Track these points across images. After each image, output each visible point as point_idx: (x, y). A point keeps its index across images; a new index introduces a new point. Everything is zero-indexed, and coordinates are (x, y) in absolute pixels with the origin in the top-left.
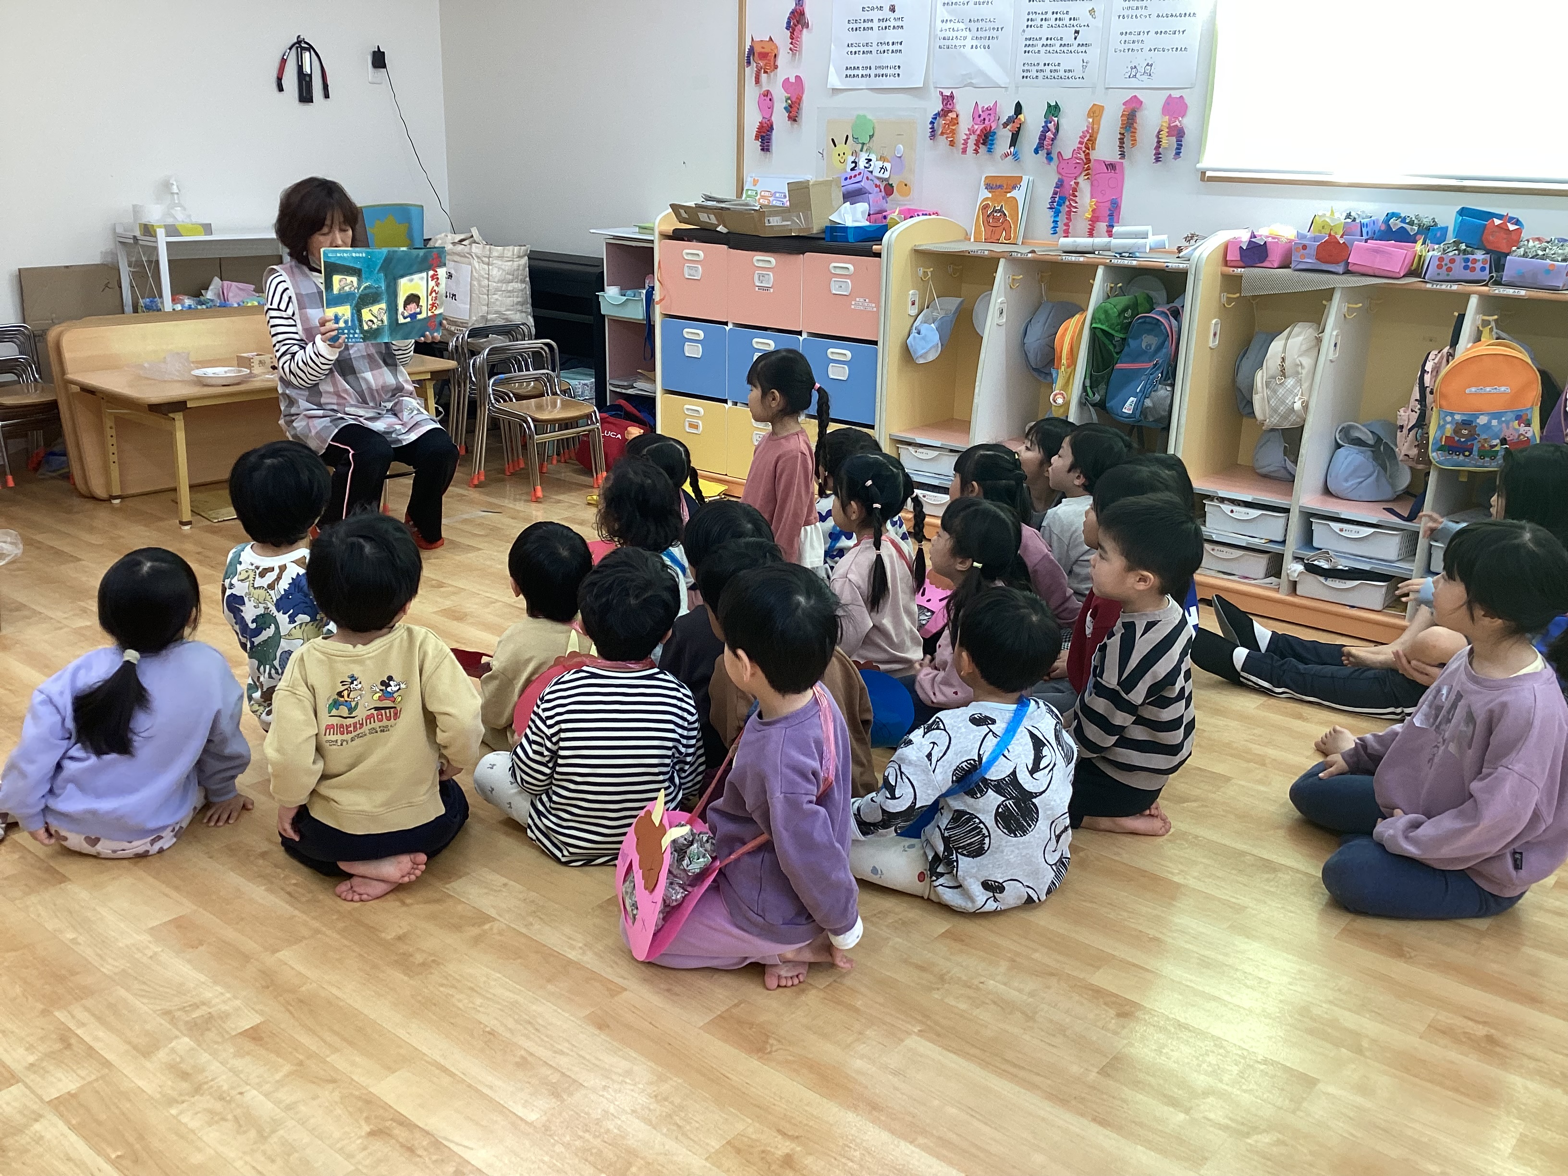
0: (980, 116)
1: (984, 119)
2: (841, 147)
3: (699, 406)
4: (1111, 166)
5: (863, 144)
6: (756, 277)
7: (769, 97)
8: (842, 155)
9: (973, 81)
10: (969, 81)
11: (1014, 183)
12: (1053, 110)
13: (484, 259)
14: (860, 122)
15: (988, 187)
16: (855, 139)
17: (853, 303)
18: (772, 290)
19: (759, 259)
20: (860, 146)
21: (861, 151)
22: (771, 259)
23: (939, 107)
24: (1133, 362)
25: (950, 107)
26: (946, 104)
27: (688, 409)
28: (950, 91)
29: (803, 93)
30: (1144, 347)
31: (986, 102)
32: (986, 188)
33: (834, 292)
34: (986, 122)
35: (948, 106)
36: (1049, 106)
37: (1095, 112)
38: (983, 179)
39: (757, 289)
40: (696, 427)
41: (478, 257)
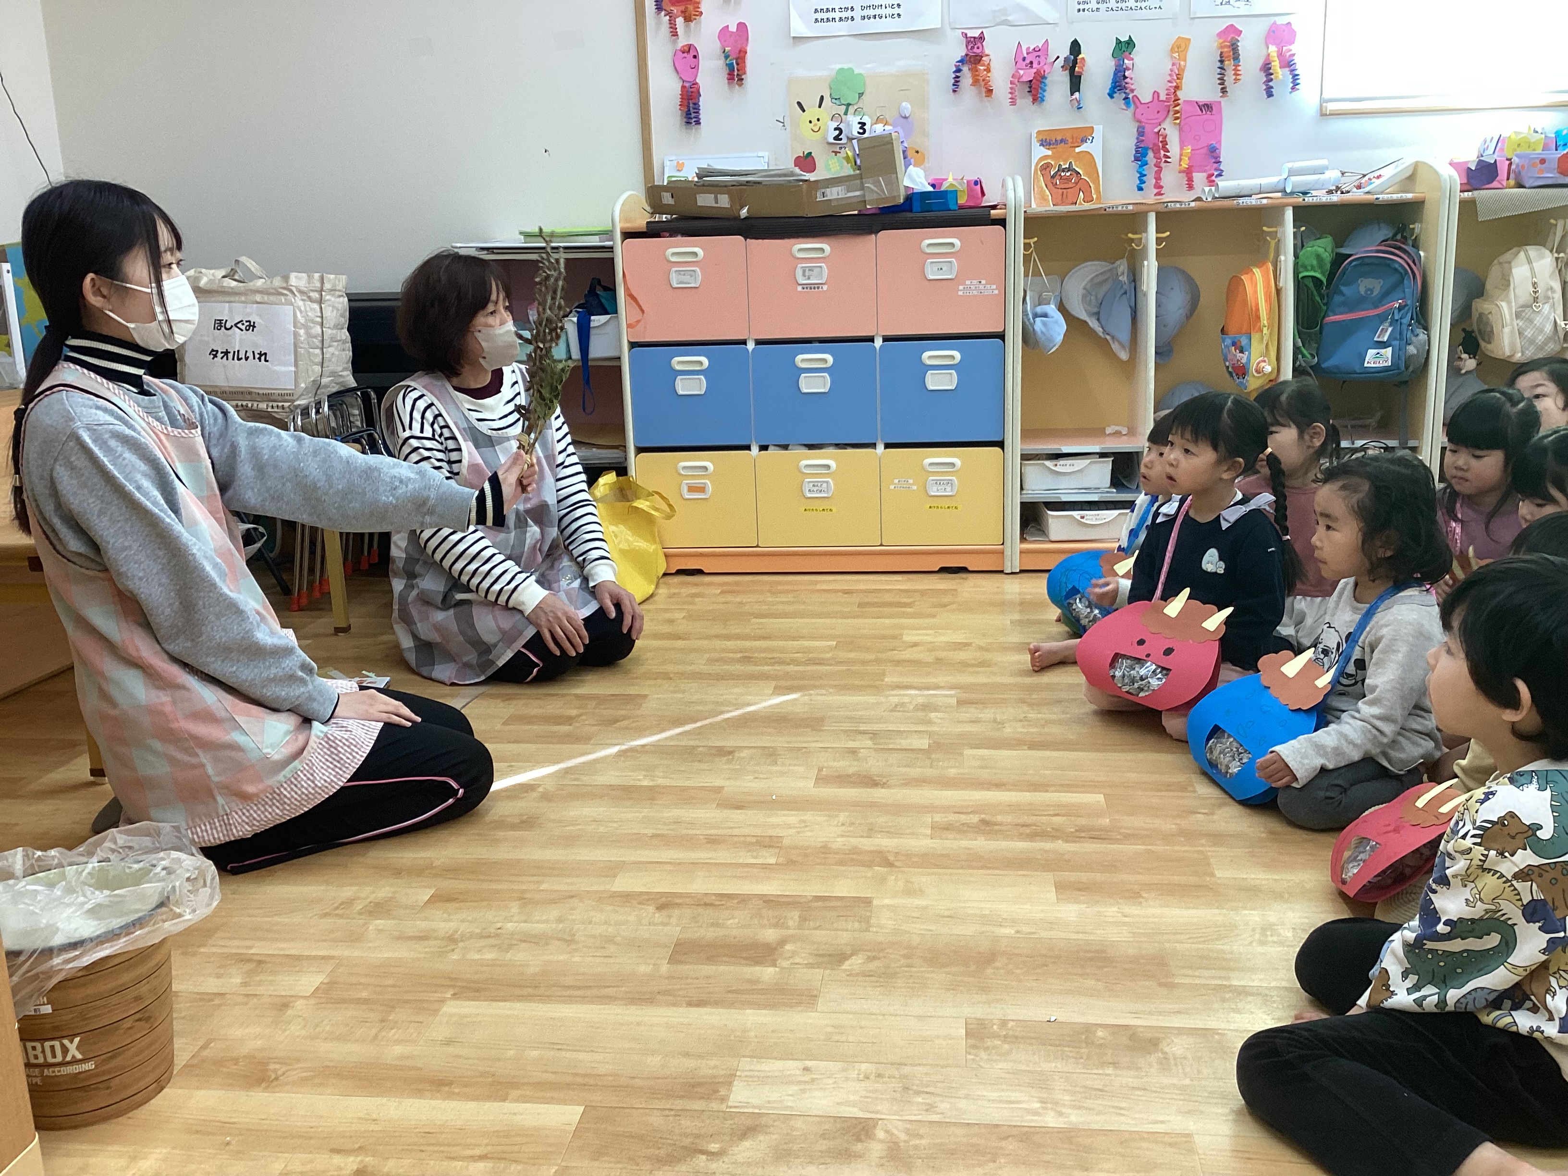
0: (1024, 59)
1: (1031, 63)
2: (813, 111)
3: (705, 460)
4: (1207, 107)
5: (848, 105)
6: (799, 272)
7: (692, 53)
8: (815, 121)
9: (1009, 18)
10: (1003, 18)
11: (1084, 135)
12: (1124, 47)
13: (312, 294)
14: (844, 77)
15: (1044, 143)
16: (835, 99)
17: (961, 287)
18: (825, 287)
19: (801, 247)
20: (844, 107)
21: (846, 113)
22: (824, 246)
23: (961, 51)
24: (1351, 311)
25: (978, 51)
26: (972, 48)
27: (684, 468)
28: (980, 31)
29: (747, 45)
30: (1363, 292)
31: (1031, 41)
32: (1042, 145)
33: (931, 277)
34: (1035, 65)
35: (975, 50)
36: (1119, 42)
37: (1180, 47)
38: (1034, 135)
39: (800, 288)
40: (702, 489)
41: (301, 292)
